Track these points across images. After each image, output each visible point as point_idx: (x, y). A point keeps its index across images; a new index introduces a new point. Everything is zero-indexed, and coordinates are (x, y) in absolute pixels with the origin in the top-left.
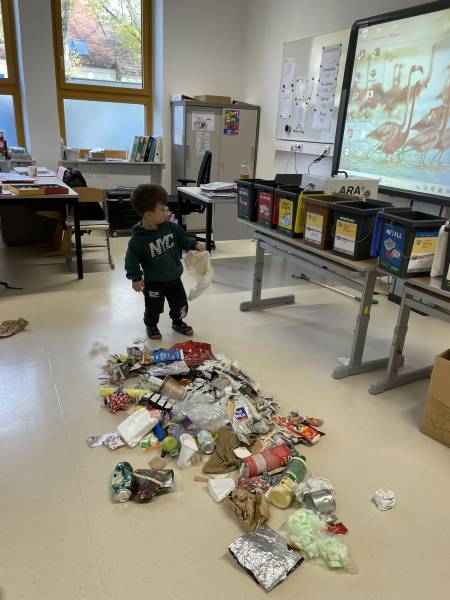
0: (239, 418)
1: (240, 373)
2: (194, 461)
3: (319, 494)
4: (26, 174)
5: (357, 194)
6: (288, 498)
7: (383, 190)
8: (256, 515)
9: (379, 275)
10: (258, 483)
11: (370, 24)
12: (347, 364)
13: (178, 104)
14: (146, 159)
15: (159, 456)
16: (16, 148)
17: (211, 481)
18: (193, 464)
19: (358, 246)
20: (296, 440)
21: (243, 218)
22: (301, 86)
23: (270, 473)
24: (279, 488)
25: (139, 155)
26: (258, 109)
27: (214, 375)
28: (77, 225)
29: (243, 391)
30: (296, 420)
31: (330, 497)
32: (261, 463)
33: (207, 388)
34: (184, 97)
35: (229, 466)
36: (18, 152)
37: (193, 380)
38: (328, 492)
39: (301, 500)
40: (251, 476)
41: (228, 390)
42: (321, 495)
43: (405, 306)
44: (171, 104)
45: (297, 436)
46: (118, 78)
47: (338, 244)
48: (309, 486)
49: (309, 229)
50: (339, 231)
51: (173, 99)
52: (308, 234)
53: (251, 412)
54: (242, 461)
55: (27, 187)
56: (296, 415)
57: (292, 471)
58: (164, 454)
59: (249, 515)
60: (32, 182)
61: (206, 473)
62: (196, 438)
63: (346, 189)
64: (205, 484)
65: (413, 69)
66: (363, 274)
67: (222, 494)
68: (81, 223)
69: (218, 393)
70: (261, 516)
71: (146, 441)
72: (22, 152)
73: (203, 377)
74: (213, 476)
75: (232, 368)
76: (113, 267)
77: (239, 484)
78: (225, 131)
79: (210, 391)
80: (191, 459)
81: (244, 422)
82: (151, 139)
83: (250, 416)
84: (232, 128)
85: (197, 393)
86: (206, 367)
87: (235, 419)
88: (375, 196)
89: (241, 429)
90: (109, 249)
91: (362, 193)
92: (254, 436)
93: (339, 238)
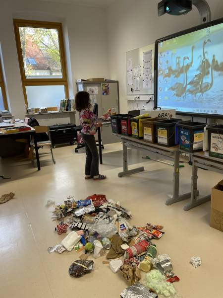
0: (122, 230)
1: (121, 207)
2: (102, 253)
3: (164, 262)
4: (10, 123)
5: (166, 117)
6: (149, 266)
7: (178, 113)
8: (134, 276)
9: (181, 152)
10: (134, 261)
11: (163, 41)
12: (172, 197)
13: (80, 83)
14: (67, 110)
15: (84, 253)
16: (4, 111)
17: (111, 262)
18: (101, 255)
19: (169, 140)
20: (150, 237)
21: (115, 133)
22: (136, 71)
23: (139, 255)
24: (144, 262)
25: (63, 108)
26: (117, 82)
27: (108, 209)
28: (36, 144)
29: (123, 216)
30: (150, 227)
31: (169, 263)
32: (134, 250)
33: (105, 216)
34: (82, 80)
35: (119, 254)
36: (5, 113)
37: (98, 214)
38: (168, 261)
39: (155, 266)
40: (130, 258)
41: (115, 216)
42: (165, 263)
43: (195, 166)
44: (77, 84)
45: (151, 235)
46: (51, 74)
47: (160, 140)
48: (159, 259)
49: (146, 135)
50: (159, 135)
51: (78, 81)
52: (145, 137)
53: (128, 226)
54: (125, 250)
55: (10, 129)
56: (150, 225)
57: (150, 252)
58: (87, 252)
59: (130, 277)
60: (13, 126)
61: (108, 259)
62: (102, 242)
63: (161, 115)
64: (108, 265)
65: (185, 58)
66: (173, 153)
67: (116, 269)
68: (38, 143)
69: (111, 218)
70: (137, 277)
71: (77, 246)
72: (7, 112)
73: (103, 211)
74: (111, 260)
75: (116, 205)
76: (55, 163)
77: (125, 262)
78: (103, 94)
79: (107, 218)
80: (100, 253)
81: (124, 231)
82: (69, 100)
83: (127, 228)
84: (106, 92)
85: (100, 220)
86: (104, 206)
87: (120, 231)
88: (174, 117)
89: (123, 235)
90: (52, 154)
91: (168, 116)
92: (130, 238)
93: (160, 137)
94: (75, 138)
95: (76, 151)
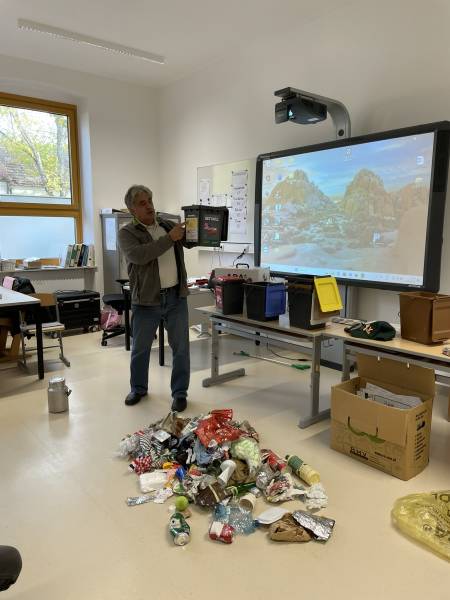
11: (271, 158)
13: (109, 216)
14: (79, 264)
25: (73, 261)
26: (178, 218)
44: (101, 216)
82: (84, 246)
90: (61, 348)
94: (96, 319)
95: (104, 344)
